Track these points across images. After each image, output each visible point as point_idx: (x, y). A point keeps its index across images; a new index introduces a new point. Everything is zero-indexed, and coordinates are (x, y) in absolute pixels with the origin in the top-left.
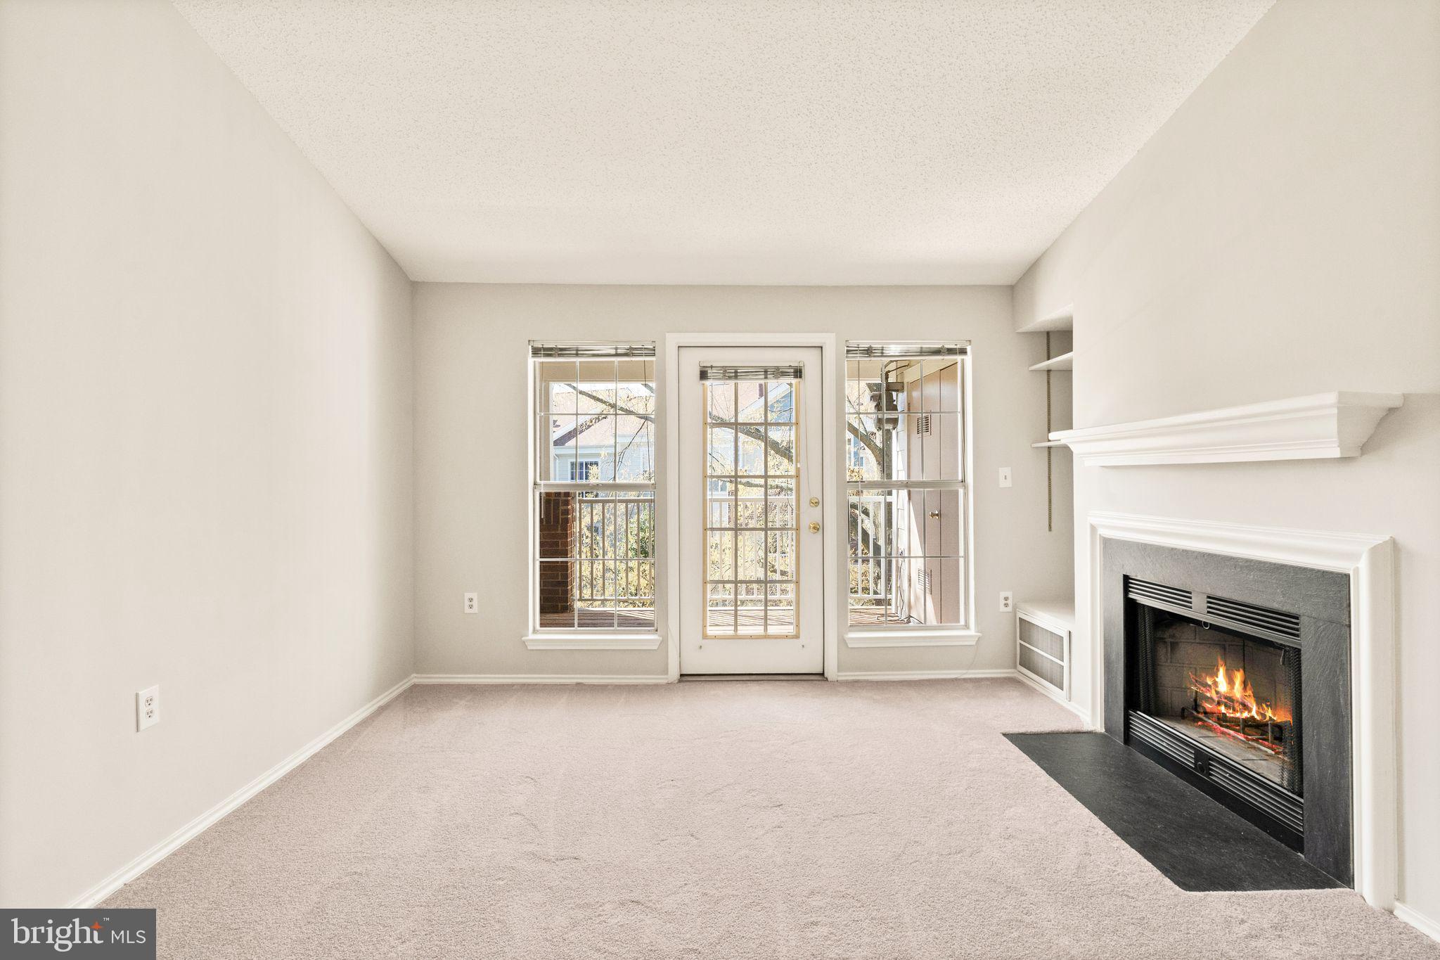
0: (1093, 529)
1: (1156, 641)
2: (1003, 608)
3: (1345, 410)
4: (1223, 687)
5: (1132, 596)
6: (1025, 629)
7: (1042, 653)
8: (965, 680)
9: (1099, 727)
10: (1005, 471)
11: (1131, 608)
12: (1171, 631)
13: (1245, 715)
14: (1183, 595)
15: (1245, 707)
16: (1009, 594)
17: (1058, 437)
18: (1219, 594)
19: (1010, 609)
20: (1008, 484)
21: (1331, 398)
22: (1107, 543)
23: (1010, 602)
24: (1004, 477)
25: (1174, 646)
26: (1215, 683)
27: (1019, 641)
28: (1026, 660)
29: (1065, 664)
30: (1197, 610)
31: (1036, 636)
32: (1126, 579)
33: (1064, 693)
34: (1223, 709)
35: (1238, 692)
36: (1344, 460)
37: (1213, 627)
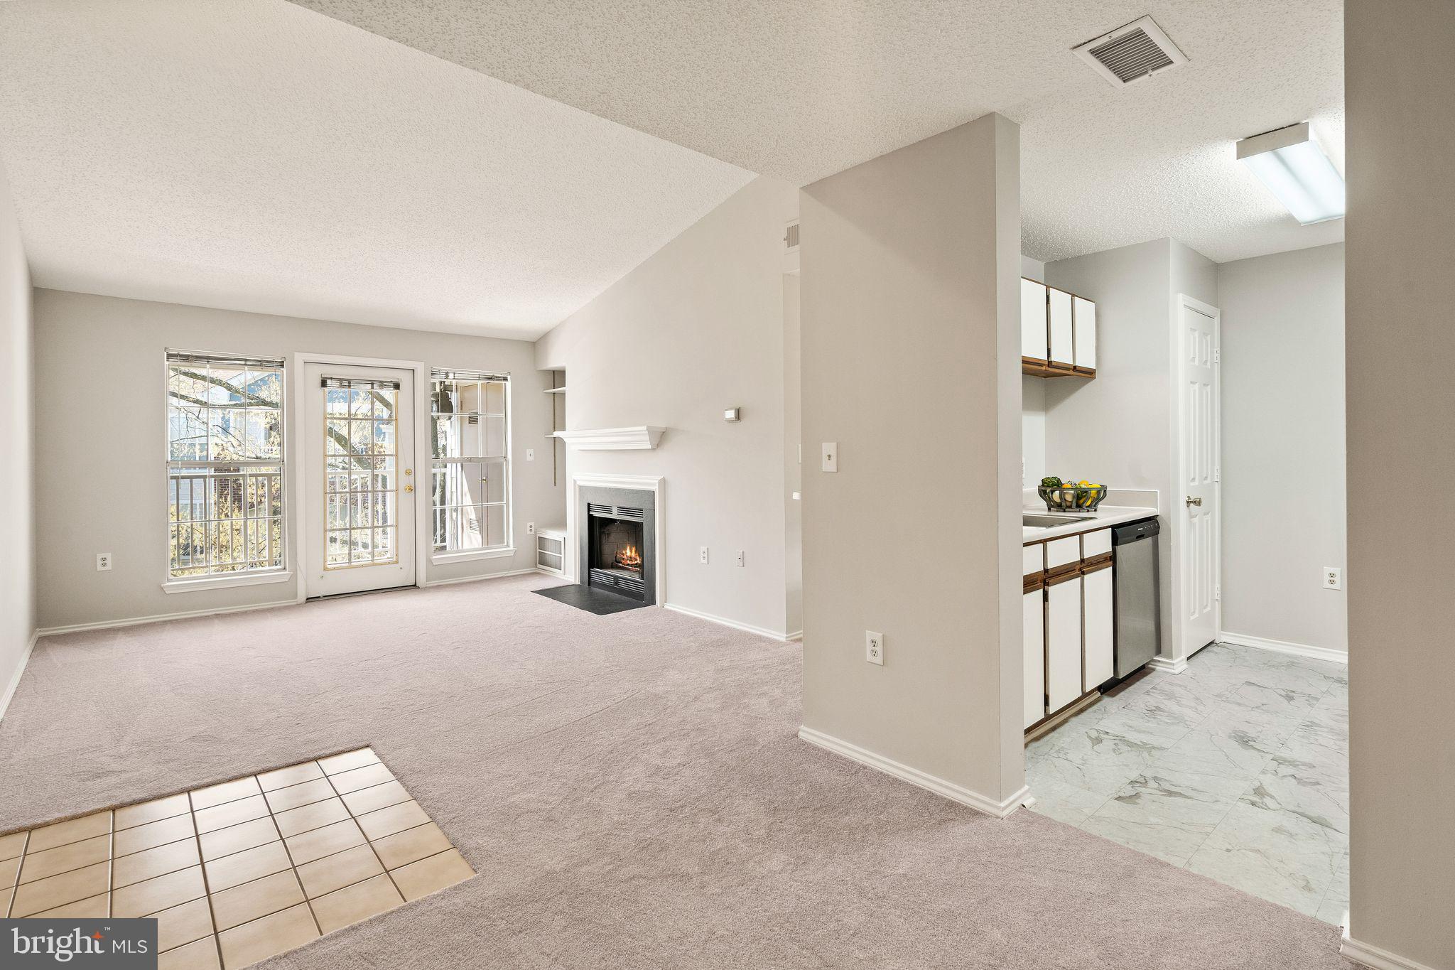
0: (575, 481)
1: (601, 533)
2: (529, 533)
3: (651, 431)
4: (628, 553)
5: (591, 513)
6: (541, 542)
7: (550, 553)
8: (508, 577)
9: (578, 582)
10: (530, 451)
11: (591, 518)
12: (608, 528)
13: (636, 562)
14: (608, 509)
15: (636, 560)
16: (532, 524)
17: (556, 434)
18: (621, 506)
19: (533, 532)
20: (531, 459)
21: (645, 428)
22: (581, 488)
23: (533, 528)
24: (530, 455)
25: (609, 535)
26: (626, 553)
27: (538, 550)
28: (542, 561)
29: (562, 556)
30: (614, 515)
31: (548, 545)
32: (589, 504)
33: (561, 572)
34: (628, 562)
35: (633, 554)
36: (653, 449)
37: (622, 521)
